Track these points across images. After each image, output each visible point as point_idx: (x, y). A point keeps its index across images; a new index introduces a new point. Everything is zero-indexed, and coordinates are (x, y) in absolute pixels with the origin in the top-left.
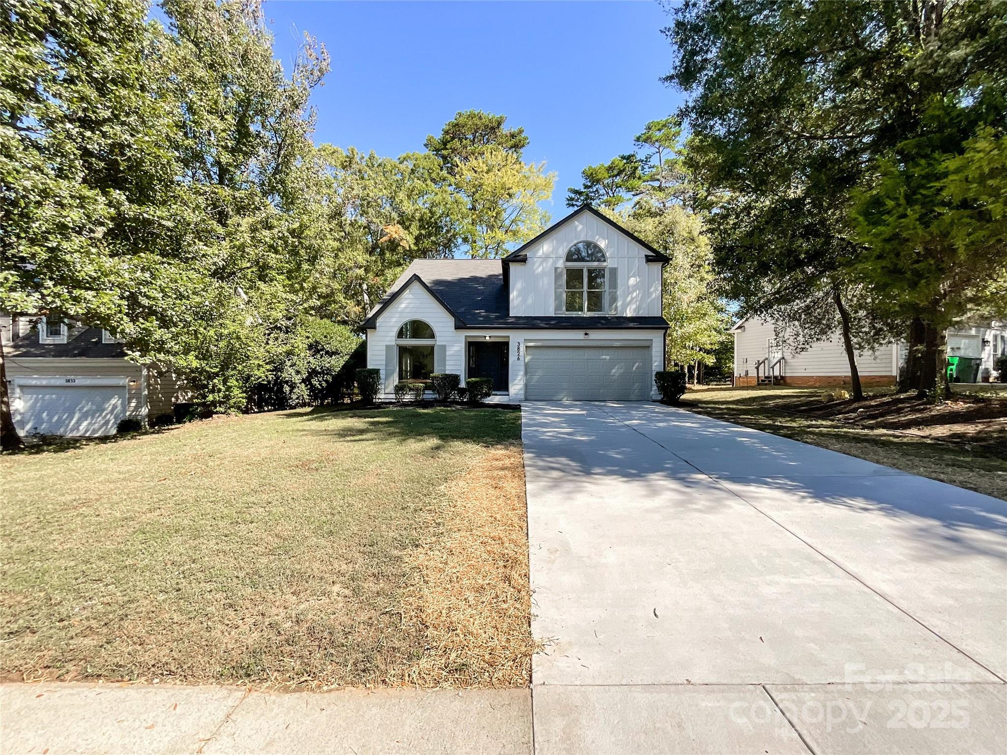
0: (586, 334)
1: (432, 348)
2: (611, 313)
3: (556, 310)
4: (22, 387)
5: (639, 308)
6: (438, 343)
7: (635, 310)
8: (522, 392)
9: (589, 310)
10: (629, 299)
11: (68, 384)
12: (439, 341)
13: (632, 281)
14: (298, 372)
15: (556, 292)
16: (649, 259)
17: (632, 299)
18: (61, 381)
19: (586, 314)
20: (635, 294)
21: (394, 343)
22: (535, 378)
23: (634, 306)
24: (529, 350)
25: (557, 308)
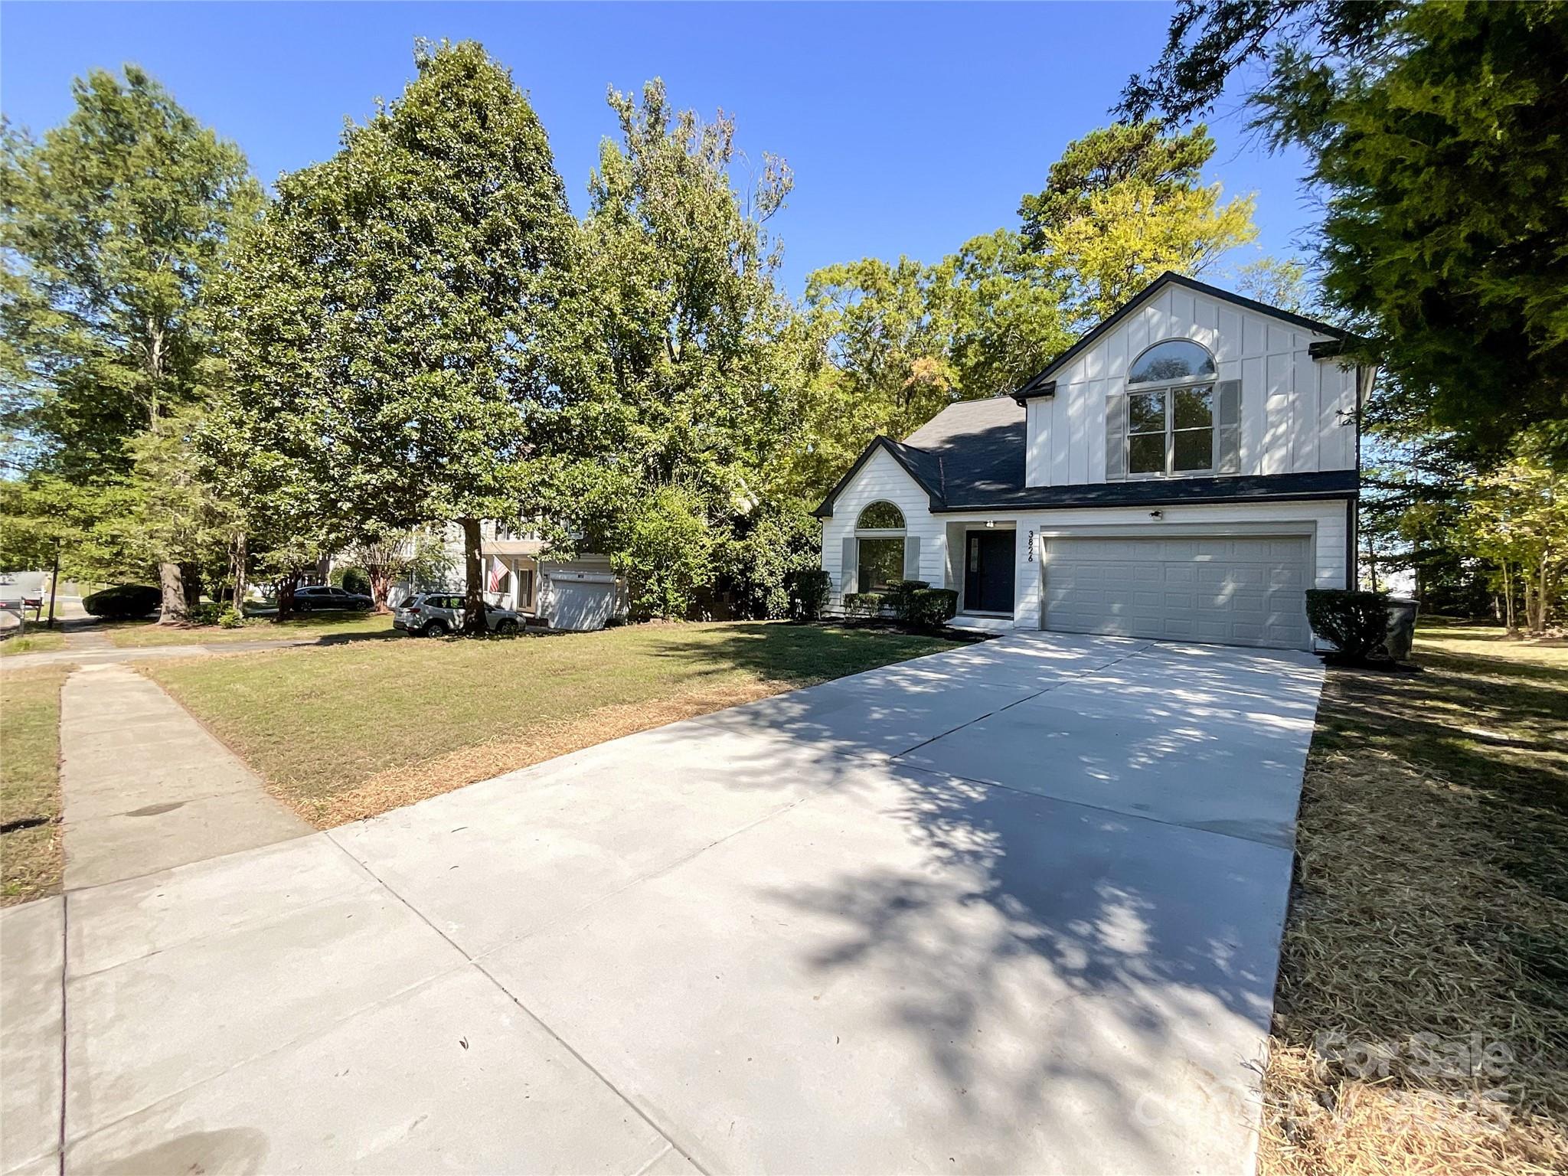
0: (1156, 514)
1: (901, 540)
2: (1222, 469)
3: (1107, 472)
4: (554, 581)
5: (1293, 457)
6: (909, 535)
7: (1282, 460)
8: (1036, 616)
9: (1177, 467)
10: (1267, 438)
11: (580, 579)
12: (912, 530)
13: (1275, 401)
14: (771, 574)
15: (1108, 441)
16: (1318, 352)
17: (1275, 439)
18: (575, 577)
19: (1170, 475)
20: (1283, 428)
21: (852, 536)
22: (1061, 593)
23: (1281, 452)
24: (1049, 542)
25: (1109, 470)
